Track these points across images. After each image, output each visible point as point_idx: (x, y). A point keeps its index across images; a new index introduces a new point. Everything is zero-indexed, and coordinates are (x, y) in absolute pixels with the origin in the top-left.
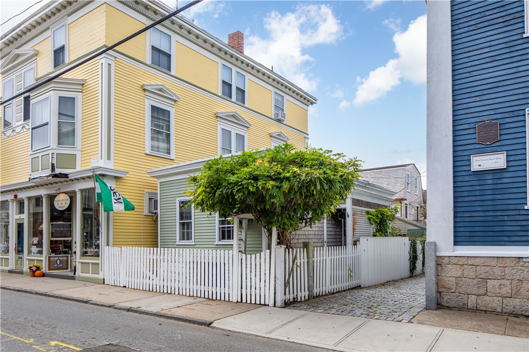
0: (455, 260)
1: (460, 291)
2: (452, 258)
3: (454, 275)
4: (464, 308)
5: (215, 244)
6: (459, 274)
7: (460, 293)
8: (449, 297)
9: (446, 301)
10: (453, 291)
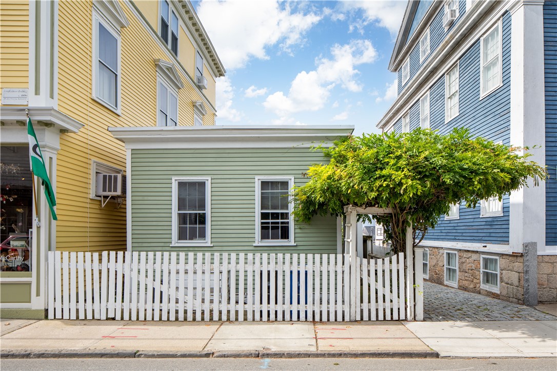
0: (547, 259)
1: (551, 287)
2: (545, 257)
3: (546, 273)
4: (554, 301)
5: (254, 245)
6: (550, 271)
7: (550, 288)
8: (542, 293)
9: (540, 297)
10: (545, 287)
